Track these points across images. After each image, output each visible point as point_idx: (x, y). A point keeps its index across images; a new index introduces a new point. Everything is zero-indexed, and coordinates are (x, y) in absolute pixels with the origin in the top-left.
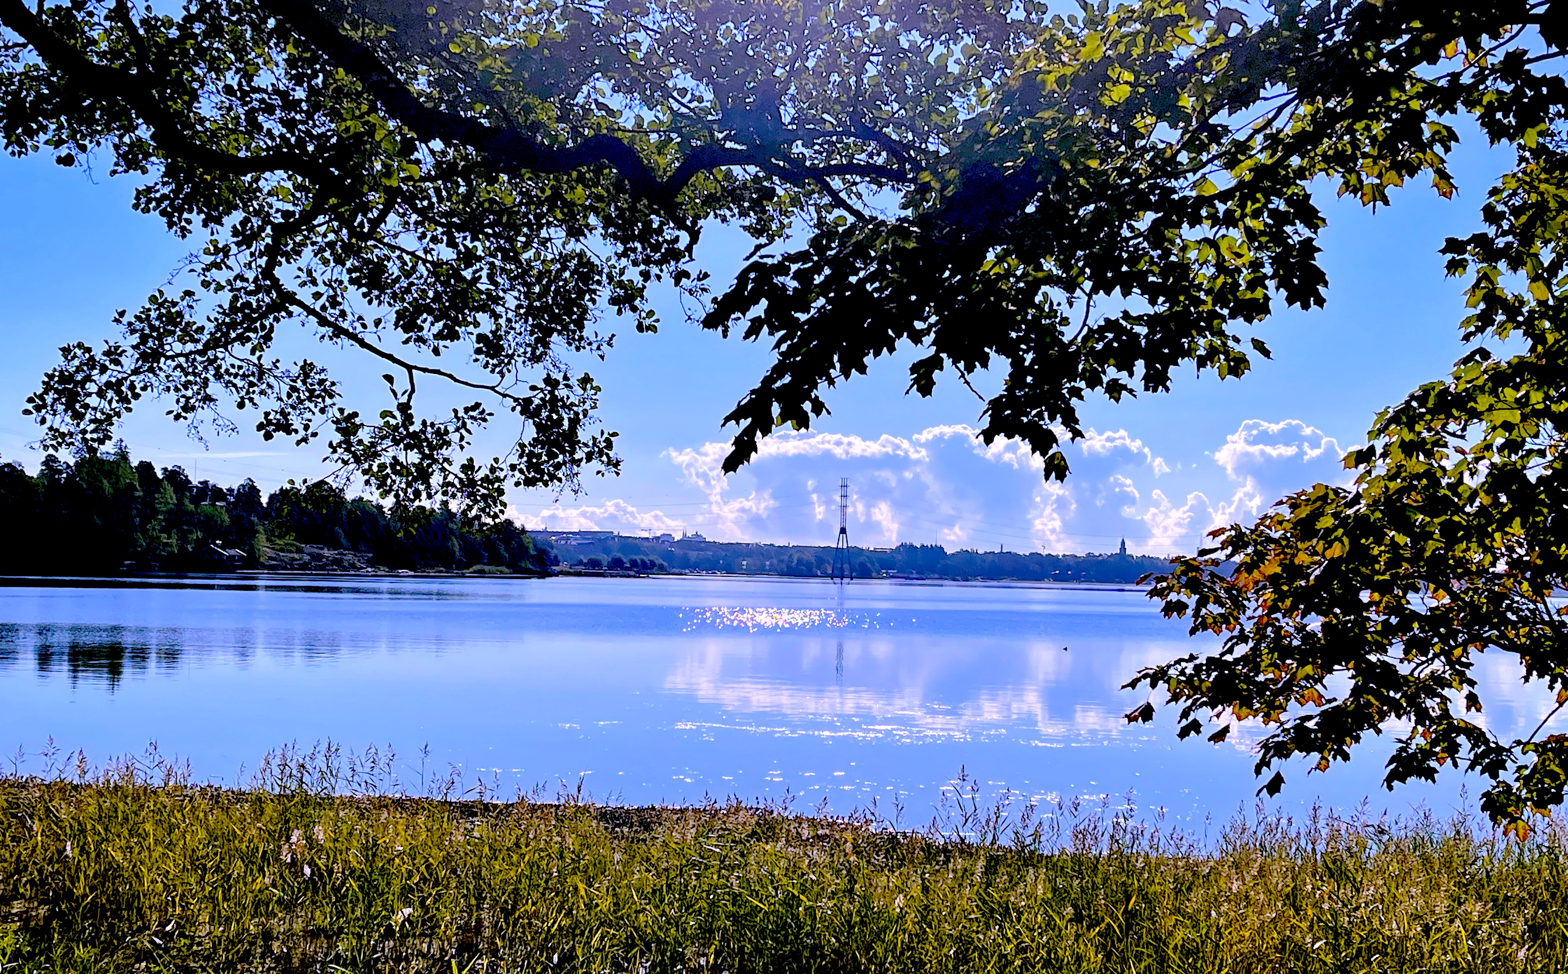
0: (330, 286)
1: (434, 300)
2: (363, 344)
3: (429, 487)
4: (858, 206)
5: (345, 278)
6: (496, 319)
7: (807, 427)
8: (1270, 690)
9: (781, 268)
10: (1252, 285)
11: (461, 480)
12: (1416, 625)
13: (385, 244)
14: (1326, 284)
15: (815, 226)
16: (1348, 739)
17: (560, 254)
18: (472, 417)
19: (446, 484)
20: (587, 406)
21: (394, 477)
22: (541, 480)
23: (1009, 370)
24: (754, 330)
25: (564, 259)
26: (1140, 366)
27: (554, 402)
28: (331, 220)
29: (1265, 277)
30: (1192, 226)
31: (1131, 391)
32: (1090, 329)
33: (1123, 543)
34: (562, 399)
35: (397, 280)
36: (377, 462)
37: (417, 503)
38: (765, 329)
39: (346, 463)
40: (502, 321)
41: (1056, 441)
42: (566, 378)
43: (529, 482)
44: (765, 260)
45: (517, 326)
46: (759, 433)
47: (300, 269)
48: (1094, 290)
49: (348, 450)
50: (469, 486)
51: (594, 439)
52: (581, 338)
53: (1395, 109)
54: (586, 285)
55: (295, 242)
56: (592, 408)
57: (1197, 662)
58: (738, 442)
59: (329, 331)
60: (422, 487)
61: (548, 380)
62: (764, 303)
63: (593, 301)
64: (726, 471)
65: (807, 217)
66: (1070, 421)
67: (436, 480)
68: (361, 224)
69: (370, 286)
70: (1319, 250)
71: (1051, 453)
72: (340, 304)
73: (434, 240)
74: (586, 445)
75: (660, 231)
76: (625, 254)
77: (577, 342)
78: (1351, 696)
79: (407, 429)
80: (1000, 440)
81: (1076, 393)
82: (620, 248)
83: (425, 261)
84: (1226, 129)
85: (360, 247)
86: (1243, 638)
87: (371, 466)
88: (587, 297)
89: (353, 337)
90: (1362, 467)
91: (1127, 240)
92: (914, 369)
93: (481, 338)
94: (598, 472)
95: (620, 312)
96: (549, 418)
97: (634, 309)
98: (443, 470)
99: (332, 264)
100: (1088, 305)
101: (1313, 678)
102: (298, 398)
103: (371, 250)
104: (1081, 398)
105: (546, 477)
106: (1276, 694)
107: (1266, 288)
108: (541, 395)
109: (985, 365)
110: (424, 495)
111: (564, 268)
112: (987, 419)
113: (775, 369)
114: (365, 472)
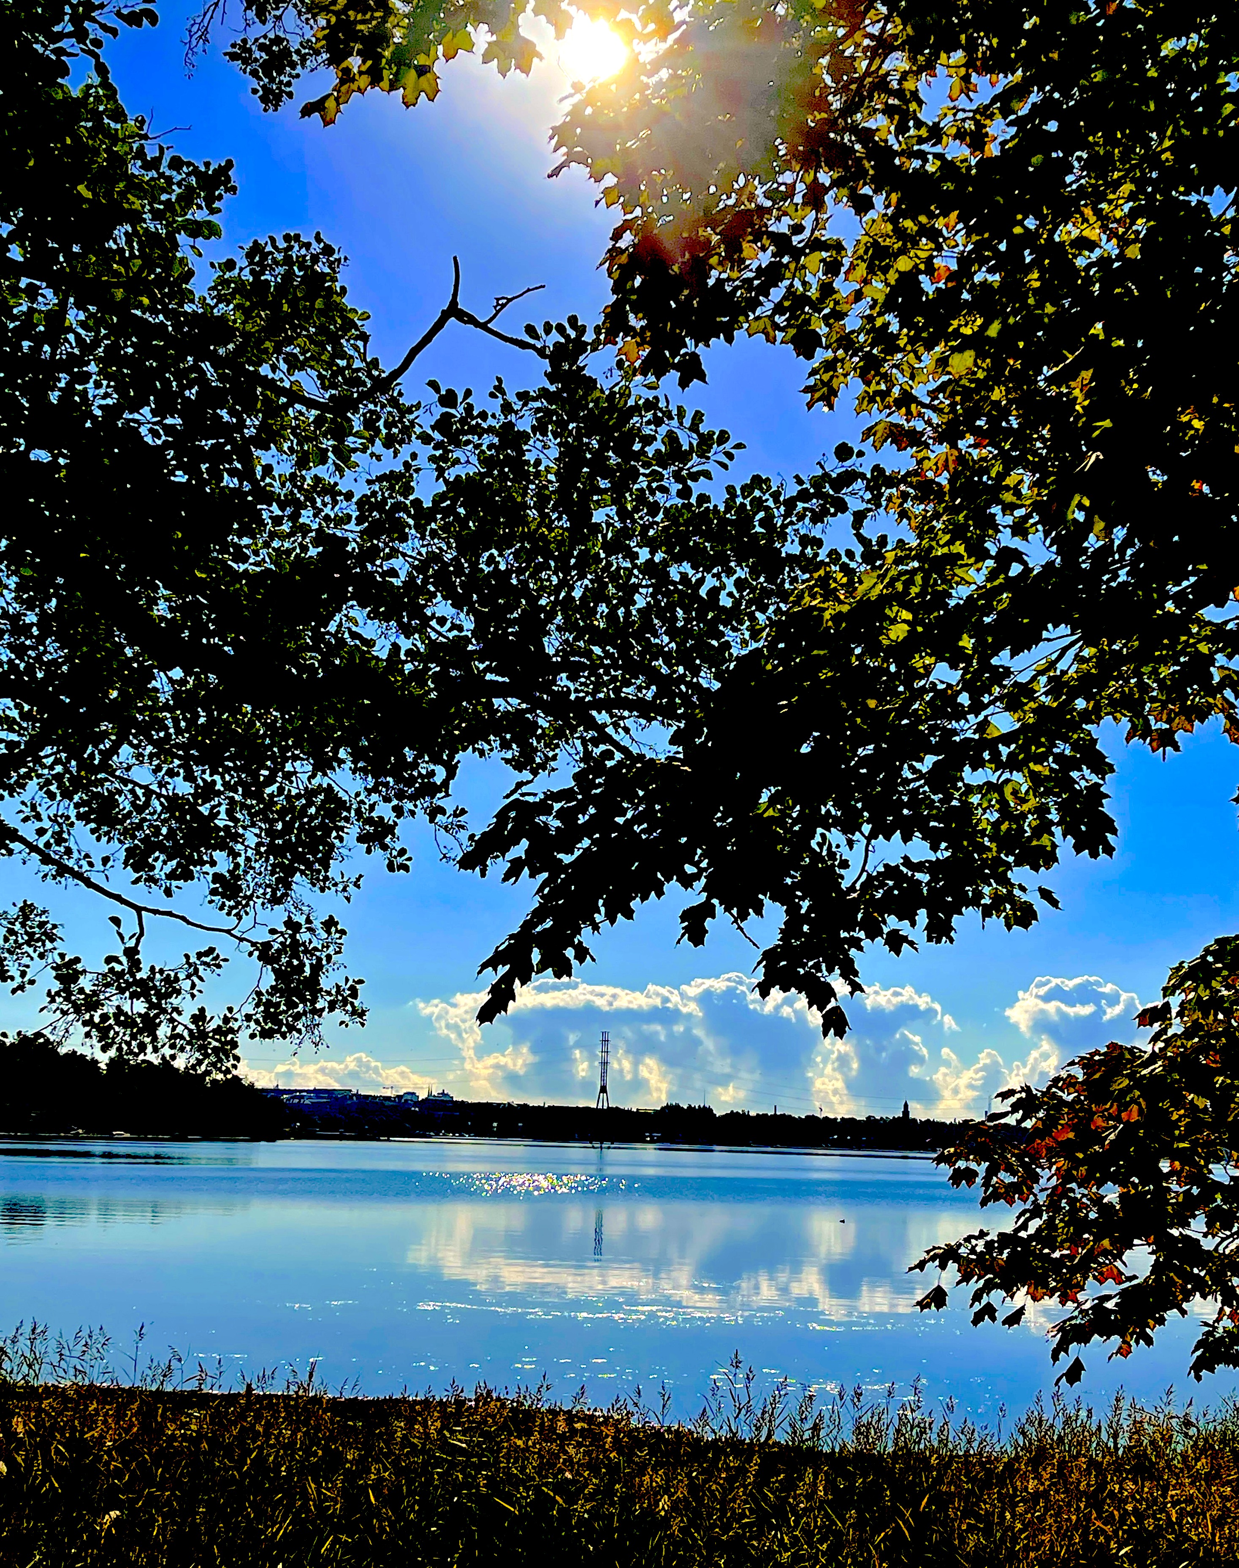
0: (56, 821)
1: (166, 837)
2: (89, 883)
3: (155, 1039)
4: (626, 742)
5: (72, 813)
6: (234, 858)
7: (569, 975)
8: (1067, 1267)
9: (543, 807)
10: (1038, 832)
11: (190, 1031)
12: (1219, 1197)
13: (117, 777)
14: (1114, 832)
15: (582, 760)
16: (1151, 1322)
17: (306, 788)
18: (205, 963)
19: (174, 1036)
20: (331, 951)
21: (117, 1028)
22: (278, 1031)
23: (785, 918)
24: (514, 872)
25: (310, 794)
26: (922, 916)
27: (294, 948)
28: (58, 752)
29: (1052, 823)
30: (974, 769)
31: (912, 944)
32: (869, 875)
33: (906, 1106)
34: (304, 944)
35: (129, 815)
36: (100, 1012)
37: (141, 1057)
38: (526, 871)
39: (65, 1013)
40: (241, 860)
41: (834, 995)
42: (308, 921)
43: (266, 1034)
44: (527, 798)
45: (257, 865)
46: (517, 982)
47: (23, 803)
48: (873, 836)
49: (67, 999)
50: (199, 1037)
51: (338, 987)
52: (326, 878)
53: (1183, 653)
54: (334, 822)
55: (19, 775)
56: (336, 953)
57: (988, 1238)
58: (495, 990)
59: (51, 869)
60: (147, 1040)
61: (290, 924)
62: (525, 843)
63: (341, 839)
64: (482, 1022)
65: (573, 751)
66: (849, 972)
67: (164, 1031)
68: (92, 756)
69: (100, 822)
70: (1107, 796)
71: (829, 1007)
72: (66, 841)
73: (171, 773)
74: (329, 993)
75: (415, 765)
76: (375, 790)
77: (321, 882)
78: (1152, 1273)
79: (133, 975)
80: (776, 993)
81: (856, 943)
82: (371, 782)
83: (159, 796)
84: (1007, 672)
85: (89, 780)
86: (1036, 1212)
87: (92, 1016)
88: (334, 834)
89: (78, 876)
90: (1157, 1026)
91: (907, 782)
92: (684, 916)
93: (217, 878)
94: (342, 1023)
95: (369, 851)
96: (289, 963)
97: (385, 847)
98: (172, 1020)
99: (59, 798)
100: (867, 850)
101: (1110, 1252)
102: (16, 941)
103: (101, 782)
104: (860, 949)
105: (284, 1029)
106: (1073, 1270)
107: (1052, 834)
108: (281, 939)
109: (759, 912)
110: (150, 1048)
111: (310, 804)
112: (761, 970)
113: (535, 913)
114: (85, 1024)
